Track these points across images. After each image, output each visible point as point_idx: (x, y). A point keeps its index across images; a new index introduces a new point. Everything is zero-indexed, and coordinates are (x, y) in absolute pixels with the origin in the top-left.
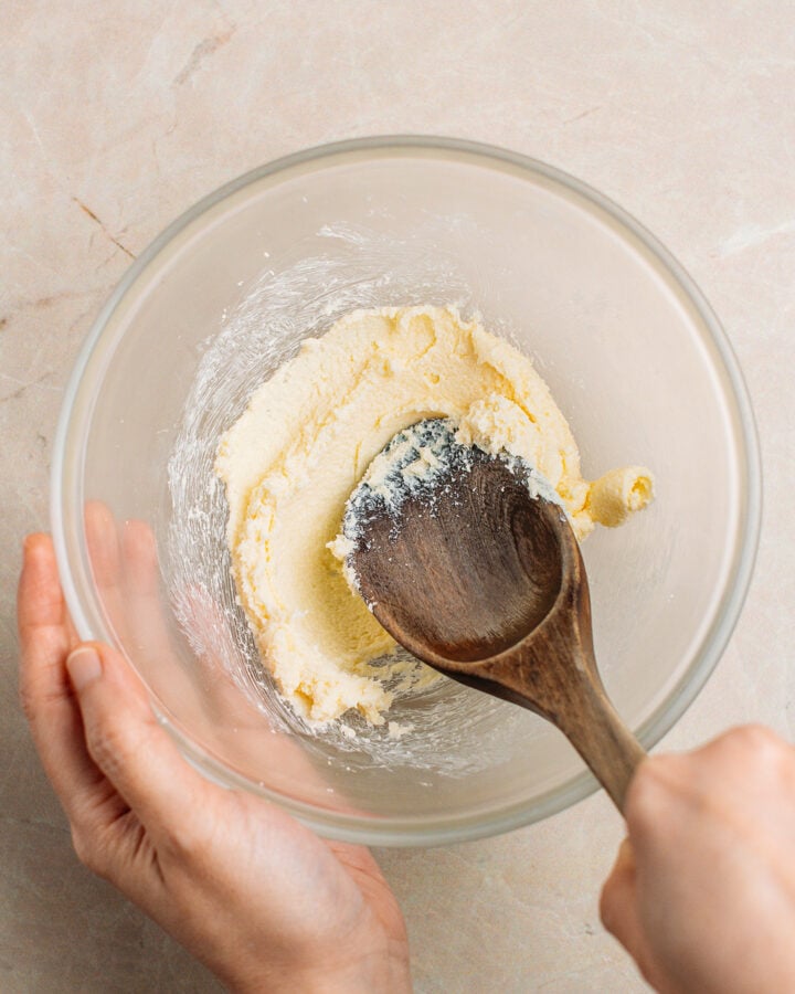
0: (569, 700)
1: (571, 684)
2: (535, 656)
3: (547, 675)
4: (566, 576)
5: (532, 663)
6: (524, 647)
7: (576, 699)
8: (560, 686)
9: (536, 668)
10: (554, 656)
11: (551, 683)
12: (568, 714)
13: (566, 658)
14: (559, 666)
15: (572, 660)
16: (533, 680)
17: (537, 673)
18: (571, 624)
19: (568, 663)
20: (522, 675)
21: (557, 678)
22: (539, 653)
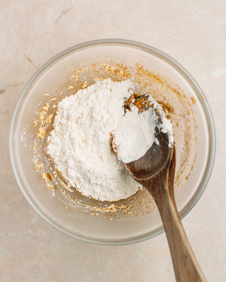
0: (161, 198)
1: (163, 193)
2: (155, 182)
3: (157, 188)
4: (168, 157)
5: (154, 183)
6: (153, 177)
7: (163, 199)
8: (160, 193)
9: (155, 185)
10: (160, 183)
11: (158, 191)
12: (160, 203)
13: (163, 184)
14: (161, 187)
15: (164, 185)
16: (153, 189)
17: (154, 187)
18: (167, 173)
19: (163, 186)
20: (151, 187)
21: (159, 190)
22: (156, 181)
